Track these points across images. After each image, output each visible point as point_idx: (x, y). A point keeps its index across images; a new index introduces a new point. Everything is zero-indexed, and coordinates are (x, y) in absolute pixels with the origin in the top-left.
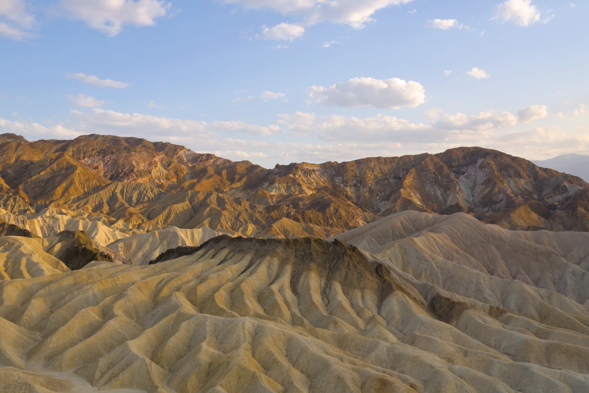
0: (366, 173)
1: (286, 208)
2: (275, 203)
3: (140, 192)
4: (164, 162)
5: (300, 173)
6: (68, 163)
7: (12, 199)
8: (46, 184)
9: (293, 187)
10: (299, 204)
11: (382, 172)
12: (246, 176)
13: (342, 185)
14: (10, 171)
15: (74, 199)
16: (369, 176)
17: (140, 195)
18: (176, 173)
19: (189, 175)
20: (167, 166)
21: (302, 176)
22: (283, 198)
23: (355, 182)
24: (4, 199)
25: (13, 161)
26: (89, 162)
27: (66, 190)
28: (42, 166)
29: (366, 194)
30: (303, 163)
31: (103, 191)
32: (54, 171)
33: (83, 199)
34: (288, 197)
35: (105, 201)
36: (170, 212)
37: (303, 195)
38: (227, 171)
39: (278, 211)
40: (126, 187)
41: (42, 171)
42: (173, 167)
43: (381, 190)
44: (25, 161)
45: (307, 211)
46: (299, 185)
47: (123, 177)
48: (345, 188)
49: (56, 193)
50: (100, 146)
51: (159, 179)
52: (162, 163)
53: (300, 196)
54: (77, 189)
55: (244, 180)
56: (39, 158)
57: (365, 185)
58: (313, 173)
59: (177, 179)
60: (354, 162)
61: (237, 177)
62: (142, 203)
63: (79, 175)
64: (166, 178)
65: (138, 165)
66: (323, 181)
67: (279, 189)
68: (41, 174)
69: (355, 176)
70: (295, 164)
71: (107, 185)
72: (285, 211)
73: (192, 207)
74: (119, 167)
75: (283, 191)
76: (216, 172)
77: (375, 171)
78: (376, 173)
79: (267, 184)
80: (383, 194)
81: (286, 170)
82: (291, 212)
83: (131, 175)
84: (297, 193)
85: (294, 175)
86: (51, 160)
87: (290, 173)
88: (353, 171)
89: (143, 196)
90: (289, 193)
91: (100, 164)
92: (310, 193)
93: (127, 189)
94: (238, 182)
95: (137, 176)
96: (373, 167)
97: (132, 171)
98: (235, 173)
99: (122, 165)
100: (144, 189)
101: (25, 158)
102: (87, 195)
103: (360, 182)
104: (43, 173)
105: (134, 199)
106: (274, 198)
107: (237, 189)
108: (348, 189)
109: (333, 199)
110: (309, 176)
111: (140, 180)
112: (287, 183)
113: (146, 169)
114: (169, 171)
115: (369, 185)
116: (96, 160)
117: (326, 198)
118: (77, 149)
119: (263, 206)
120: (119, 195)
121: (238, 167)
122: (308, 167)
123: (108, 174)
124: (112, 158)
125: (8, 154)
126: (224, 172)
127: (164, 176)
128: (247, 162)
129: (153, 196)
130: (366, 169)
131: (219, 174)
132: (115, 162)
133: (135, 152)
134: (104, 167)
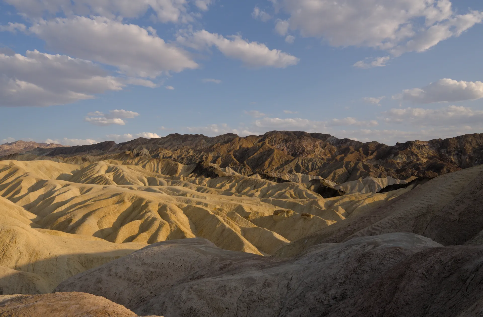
0: (465, 145)
1: (410, 170)
2: (401, 167)
3: (313, 163)
4: (322, 145)
5: (414, 147)
6: (269, 148)
7: (243, 169)
8: (258, 160)
9: (411, 157)
10: (419, 168)
11: (478, 144)
12: (376, 151)
13: (447, 155)
14: (237, 154)
15: (275, 168)
16: (468, 147)
17: (313, 165)
18: (330, 151)
19: (338, 152)
20: (324, 147)
21: (416, 150)
22: (406, 164)
23: (457, 152)
24: (239, 169)
25: (238, 148)
26: (278, 147)
27: (270, 163)
28: (254, 150)
29: (467, 160)
30: (416, 141)
31: (291, 163)
32: (262, 153)
33: (280, 168)
34: (410, 163)
35: (293, 169)
36: (335, 174)
37: (420, 162)
38: (363, 149)
39: (405, 172)
40: (304, 160)
41: (255, 153)
42: (328, 148)
43: (479, 157)
44: (244, 148)
45: (427, 172)
46: (416, 155)
47: (299, 154)
48: (449, 156)
49: (265, 165)
50: (283, 137)
51: (320, 155)
52: (320, 145)
53: (418, 162)
54: (276, 163)
55: (375, 154)
56: (251, 146)
57: (465, 154)
58: (424, 147)
59: (331, 155)
60: (454, 138)
61: (370, 152)
62: (315, 169)
63: (276, 155)
64: (324, 154)
65: (307, 147)
66: (432, 152)
67: (402, 159)
68: (255, 154)
69: (457, 148)
70: (410, 142)
71: (293, 160)
72: (410, 172)
73: (348, 171)
74: (296, 149)
75: (405, 160)
76: (355, 150)
77: (472, 144)
78: (473, 145)
79: (393, 155)
80: (480, 159)
81: (404, 146)
82: (414, 173)
83: (304, 153)
84: (415, 160)
85: (410, 149)
86: (259, 146)
87: (407, 148)
88: (454, 144)
89: (315, 165)
90: (409, 161)
91: (284, 148)
92: (425, 160)
93: (304, 161)
94: (371, 155)
95: (307, 154)
96: (470, 141)
97: (304, 151)
98: (368, 150)
99: (297, 148)
100: (315, 161)
101: (244, 146)
102: (282, 165)
103: (461, 152)
104: (256, 154)
105: (310, 167)
106: (400, 164)
107: (371, 159)
108: (452, 157)
109: (445, 164)
110: (421, 149)
111: (310, 156)
112: (407, 154)
113: (311, 150)
114: (325, 150)
115: (469, 154)
116: (282, 146)
117: (439, 163)
118: (271, 139)
119: (394, 169)
120: (300, 165)
121: (370, 146)
122: (420, 144)
123: (290, 153)
124: (291, 143)
125: (235, 144)
126: (361, 149)
127: (323, 153)
128: (375, 142)
129: (321, 165)
130: (465, 143)
131: (358, 150)
132: (293, 146)
133: (304, 139)
134: (287, 149)
